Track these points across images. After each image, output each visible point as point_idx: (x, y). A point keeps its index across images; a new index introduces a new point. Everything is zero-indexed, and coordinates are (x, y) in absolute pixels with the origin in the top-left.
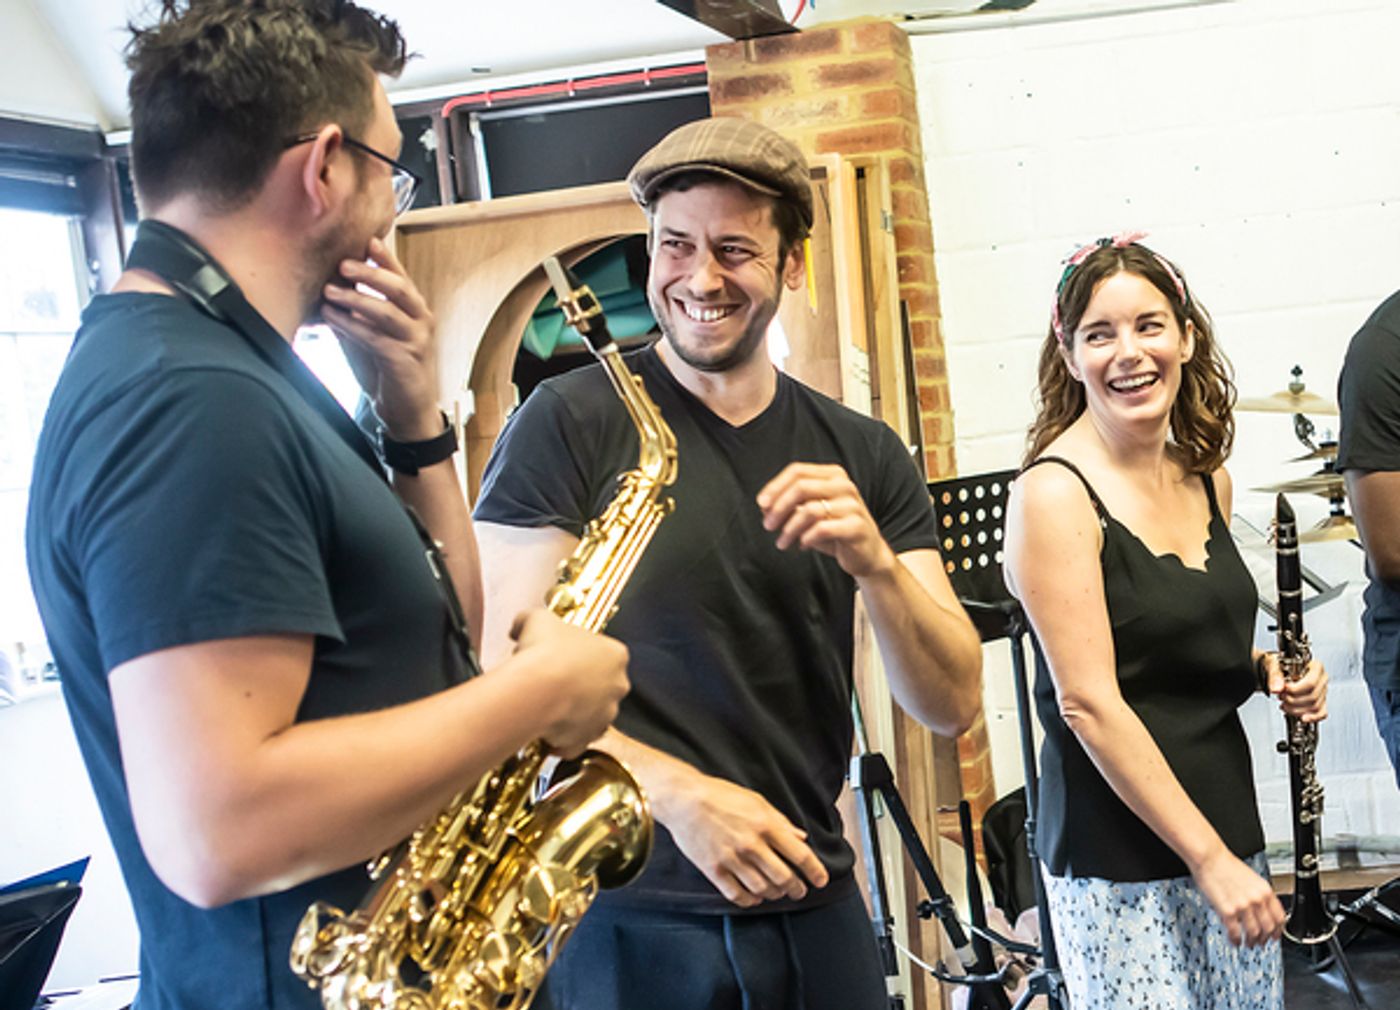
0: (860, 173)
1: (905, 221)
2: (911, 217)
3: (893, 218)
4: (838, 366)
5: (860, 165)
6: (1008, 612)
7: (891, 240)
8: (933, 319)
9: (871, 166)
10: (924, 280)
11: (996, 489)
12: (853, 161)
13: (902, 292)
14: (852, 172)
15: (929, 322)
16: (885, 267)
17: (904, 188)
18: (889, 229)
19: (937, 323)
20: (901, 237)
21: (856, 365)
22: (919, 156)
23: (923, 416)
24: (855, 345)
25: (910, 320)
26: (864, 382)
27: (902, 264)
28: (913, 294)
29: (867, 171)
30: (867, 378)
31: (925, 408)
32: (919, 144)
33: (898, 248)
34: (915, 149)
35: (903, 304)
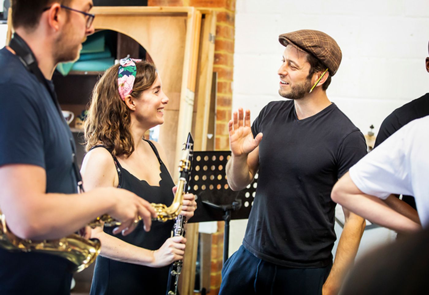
0: (203, 16)
1: (221, 39)
2: (224, 37)
3: (216, 37)
4: (180, 96)
5: (204, 13)
6: (225, 210)
7: (212, 46)
8: (228, 82)
9: (208, 14)
10: (226, 64)
11: (221, 158)
12: (201, 11)
13: (214, 68)
14: (200, 16)
15: (226, 83)
16: (207, 57)
17: (223, 24)
18: (212, 41)
19: (230, 84)
20: (217, 45)
21: (187, 97)
22: (234, 12)
23: (217, 122)
24: (188, 88)
25: (218, 80)
26: (190, 104)
27: (216, 56)
28: (220, 70)
29: (206, 16)
30: (192, 103)
31: (218, 119)
32: (234, 6)
33: (216, 49)
34: (232, 8)
35: (214, 74)
